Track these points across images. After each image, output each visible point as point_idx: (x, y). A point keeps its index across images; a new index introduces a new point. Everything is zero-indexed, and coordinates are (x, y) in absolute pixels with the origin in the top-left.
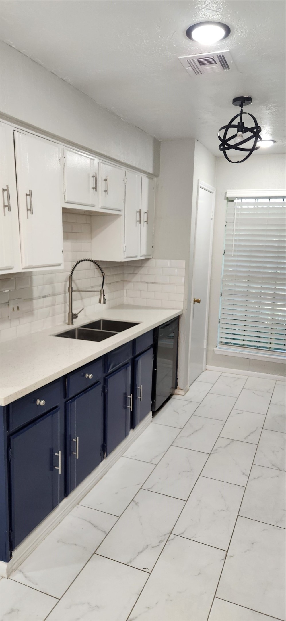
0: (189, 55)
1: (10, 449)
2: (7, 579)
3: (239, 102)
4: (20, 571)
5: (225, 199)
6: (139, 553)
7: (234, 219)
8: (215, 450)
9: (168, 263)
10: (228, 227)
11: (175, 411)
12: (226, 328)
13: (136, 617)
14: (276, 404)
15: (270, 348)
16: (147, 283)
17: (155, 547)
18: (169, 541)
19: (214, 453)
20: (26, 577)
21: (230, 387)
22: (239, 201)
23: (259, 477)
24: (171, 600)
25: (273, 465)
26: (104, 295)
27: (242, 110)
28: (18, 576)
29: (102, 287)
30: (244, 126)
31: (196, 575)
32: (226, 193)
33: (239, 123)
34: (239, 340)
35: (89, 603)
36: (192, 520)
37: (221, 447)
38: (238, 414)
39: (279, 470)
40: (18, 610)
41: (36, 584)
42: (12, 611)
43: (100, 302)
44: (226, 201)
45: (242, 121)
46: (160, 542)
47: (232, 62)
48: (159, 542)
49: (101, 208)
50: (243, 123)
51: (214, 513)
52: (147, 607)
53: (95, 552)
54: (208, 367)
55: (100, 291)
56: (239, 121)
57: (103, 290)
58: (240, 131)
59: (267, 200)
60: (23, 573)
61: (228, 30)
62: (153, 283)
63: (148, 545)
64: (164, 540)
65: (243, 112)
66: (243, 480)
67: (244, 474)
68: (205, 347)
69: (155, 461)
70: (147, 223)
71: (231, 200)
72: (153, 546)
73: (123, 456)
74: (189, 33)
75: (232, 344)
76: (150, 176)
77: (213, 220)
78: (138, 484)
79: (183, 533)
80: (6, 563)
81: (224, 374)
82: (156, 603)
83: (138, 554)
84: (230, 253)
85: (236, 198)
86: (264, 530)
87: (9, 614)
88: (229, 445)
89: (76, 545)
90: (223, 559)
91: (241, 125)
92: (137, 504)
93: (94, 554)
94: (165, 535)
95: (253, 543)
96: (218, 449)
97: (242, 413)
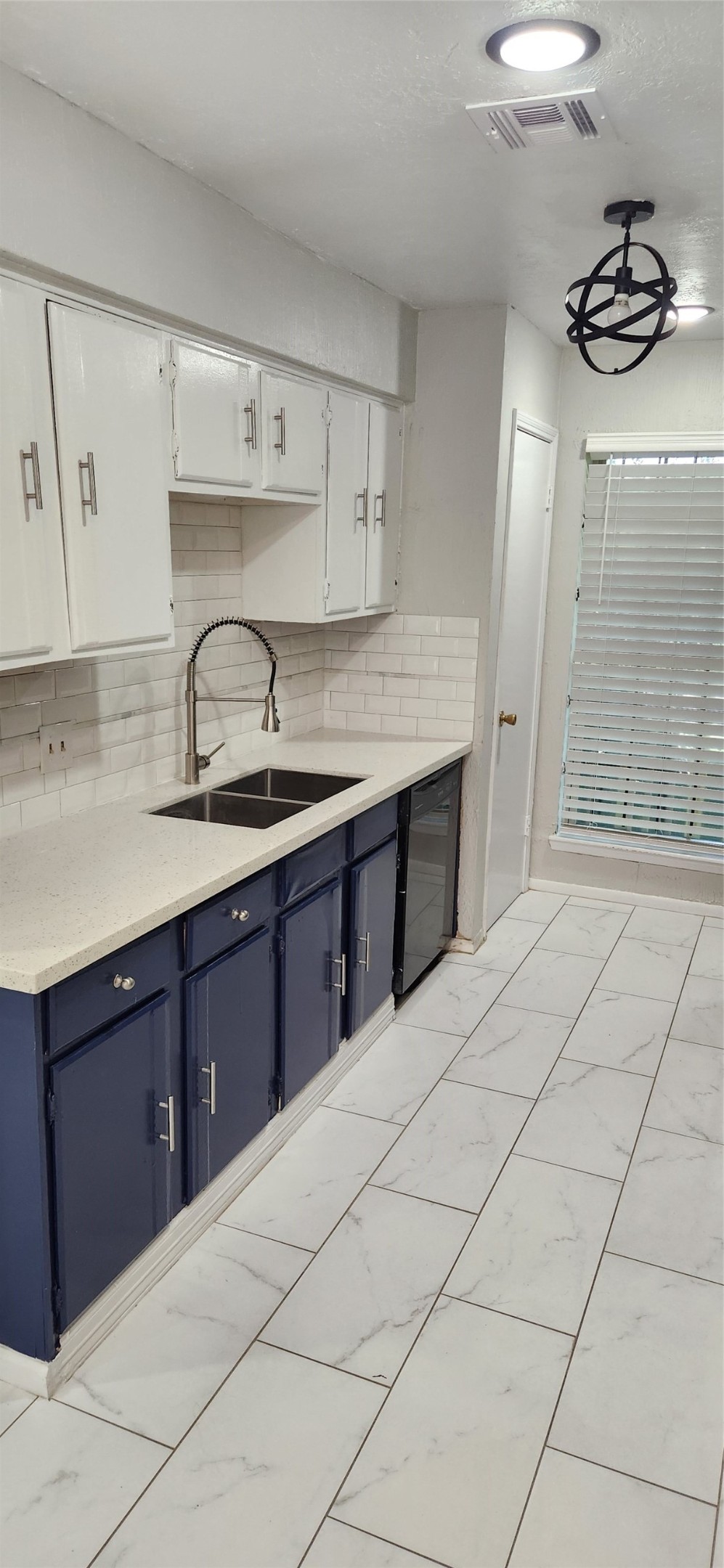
0: (491, 101)
1: (51, 1095)
2: (49, 1400)
3: (621, 216)
4: (80, 1381)
5: (581, 458)
6: (363, 1340)
7: (605, 506)
8: (549, 1090)
9: (435, 623)
10: (588, 530)
12: (580, 787)
13: (357, 1493)
14: (702, 976)
15: (691, 835)
16: (382, 674)
17: (402, 1325)
18: (436, 1311)
19: (547, 1098)
20: (93, 1396)
21: (589, 933)
22: (619, 462)
23: (654, 1159)
24: (440, 1453)
25: (693, 1129)
26: (275, 711)
27: (627, 235)
28: (74, 1394)
29: (271, 690)
30: (633, 277)
31: (500, 1394)
32: (585, 441)
33: (619, 270)
34: (614, 815)
35: (244, 1458)
36: (490, 1261)
37: (562, 1084)
38: (608, 1000)
39: (708, 1139)
40: (77, 1475)
41: (119, 1413)
42: (62, 1476)
43: (265, 727)
44: (584, 462)
45: (628, 266)
46: (415, 1312)
47: (603, 118)
48: (412, 1315)
49: (265, 490)
50: (629, 270)
51: (545, 1245)
52: (382, 1469)
53: (257, 1336)
54: (535, 882)
55: (266, 701)
56: (621, 266)
57: (274, 697)
58: (621, 290)
59: (690, 460)
60: (85, 1385)
61: (594, 40)
62: (397, 675)
63: (385, 1321)
64: (424, 1308)
65: (631, 241)
66: (616, 1166)
67: (619, 1149)
68: (527, 833)
69: (403, 1118)
70: (383, 525)
71: (597, 460)
72: (397, 1324)
73: (324, 1103)
74: (492, 47)
75: (594, 825)
76: (390, 401)
77: (550, 510)
78: (361, 1174)
79: (469, 1292)
80: (46, 1362)
81: (573, 900)
82: (406, 1459)
83: (360, 1342)
84: (592, 597)
85: (612, 456)
86: (667, 1286)
87: (55, 1482)
88: (584, 1077)
89: (209, 1318)
90: (567, 1356)
91: (623, 275)
92: (357, 1220)
93: (256, 1342)
94: (427, 1297)
95: (639, 1318)
96: (559, 1086)
97: (618, 999)
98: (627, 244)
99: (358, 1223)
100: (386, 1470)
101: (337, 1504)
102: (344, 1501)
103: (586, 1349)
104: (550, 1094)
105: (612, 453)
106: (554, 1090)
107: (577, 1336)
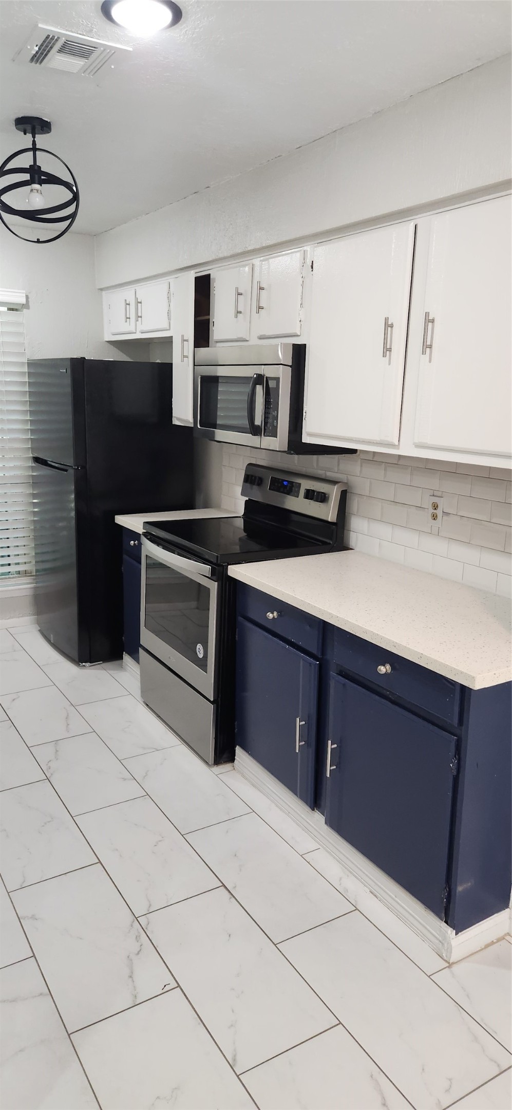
6: (131, 977)
8: (47, 770)
13: (235, 1050)
14: (47, 665)
17: (140, 951)
18: (147, 929)
19: (52, 774)
23: (147, 773)
24: (242, 992)
25: (145, 748)
27: (34, 143)
31: (229, 940)
33: (31, 166)
35: (158, 1098)
36: (138, 881)
37: (50, 761)
38: (14, 700)
39: (157, 750)
45: (37, 164)
46: (138, 938)
47: (113, 67)
48: (138, 942)
50: (39, 168)
51: (153, 853)
52: (229, 1028)
53: (67, 1032)
56: (32, 164)
58: (36, 181)
63: (128, 957)
64: (139, 933)
66: (134, 789)
72: (137, 952)
79: (150, 905)
82: (233, 1012)
83: (131, 979)
86: (227, 832)
88: (57, 751)
89: (20, 1051)
90: (230, 898)
91: (36, 169)
92: (33, 917)
93: (71, 1036)
94: (132, 926)
95: (235, 855)
96: (50, 764)
97: (19, 697)
98: (34, 149)
99: (35, 919)
100: (232, 1026)
101: (234, 1065)
102: (234, 1060)
103: (235, 887)
104: (51, 771)
106: (50, 769)
107: (224, 885)
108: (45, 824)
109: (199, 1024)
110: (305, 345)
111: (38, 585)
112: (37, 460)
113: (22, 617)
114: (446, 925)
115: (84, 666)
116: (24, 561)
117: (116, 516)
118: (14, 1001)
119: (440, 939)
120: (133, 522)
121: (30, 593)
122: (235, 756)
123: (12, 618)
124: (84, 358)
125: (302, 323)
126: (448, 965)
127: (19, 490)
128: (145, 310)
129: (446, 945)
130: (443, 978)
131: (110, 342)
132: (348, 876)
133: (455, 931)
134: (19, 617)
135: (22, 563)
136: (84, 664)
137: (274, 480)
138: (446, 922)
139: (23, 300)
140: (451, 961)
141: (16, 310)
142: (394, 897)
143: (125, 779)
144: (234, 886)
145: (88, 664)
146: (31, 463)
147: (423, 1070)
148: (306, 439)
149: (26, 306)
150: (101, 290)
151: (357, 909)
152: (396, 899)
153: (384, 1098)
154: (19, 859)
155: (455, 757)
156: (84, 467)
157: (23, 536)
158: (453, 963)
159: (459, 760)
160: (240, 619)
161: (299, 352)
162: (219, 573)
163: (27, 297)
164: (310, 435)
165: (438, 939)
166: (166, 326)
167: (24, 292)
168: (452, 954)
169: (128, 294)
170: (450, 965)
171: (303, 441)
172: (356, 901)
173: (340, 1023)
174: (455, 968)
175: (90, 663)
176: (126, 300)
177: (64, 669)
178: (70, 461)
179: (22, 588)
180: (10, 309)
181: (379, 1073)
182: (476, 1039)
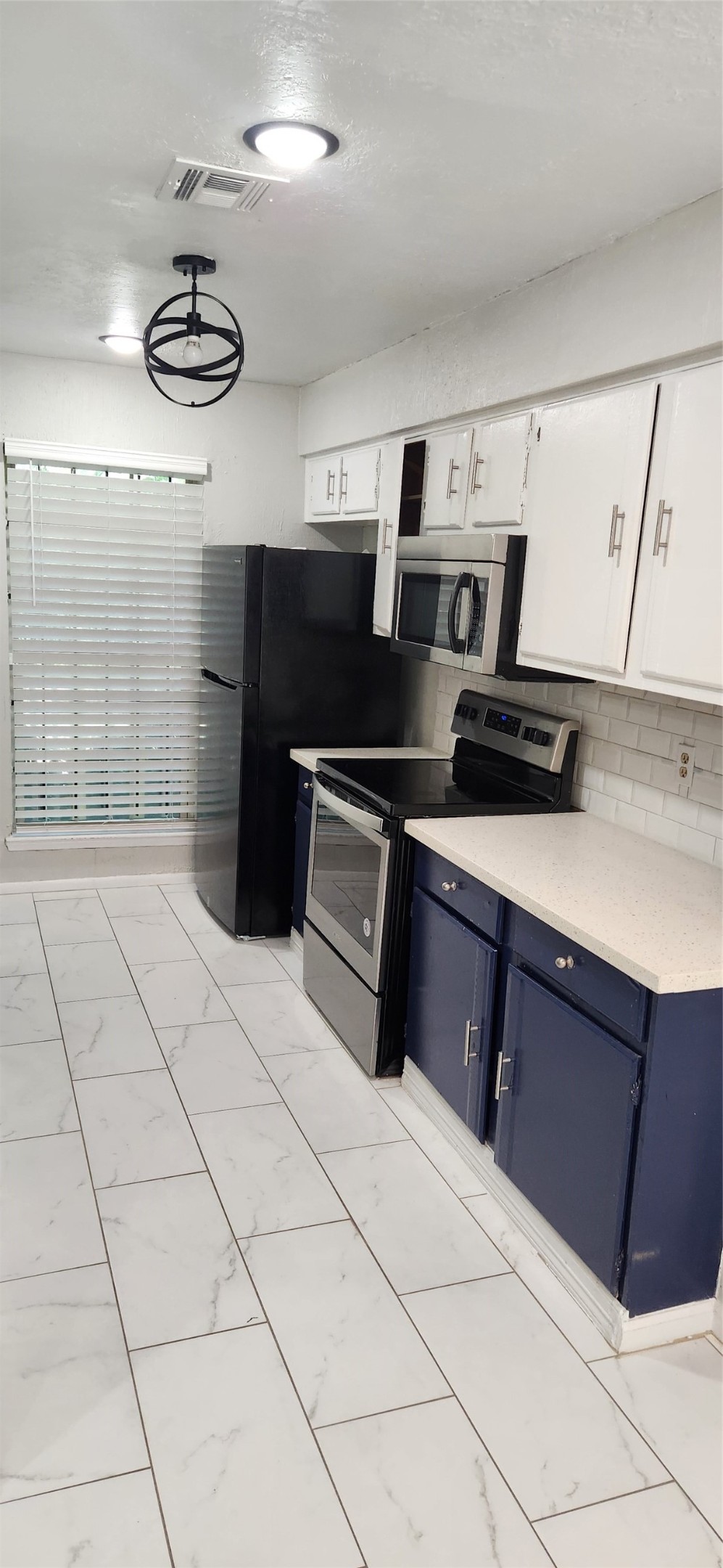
3: (189, 267)
6: (213, 1302)
7: (30, 510)
8: (169, 1057)
10: (12, 533)
11: (8, 1007)
13: (316, 1402)
14: (198, 933)
15: (137, 815)
17: (231, 1276)
18: (245, 1253)
19: (173, 1063)
20: (31, 1479)
21: (79, 921)
24: (342, 1341)
25: (293, 1047)
27: (194, 286)
30: (202, 320)
31: (341, 1281)
32: (3, 445)
33: (188, 314)
35: (213, 1436)
36: (248, 1198)
37: (175, 1047)
38: (148, 972)
39: (308, 1051)
40: (89, 1542)
41: (70, 1475)
42: (75, 1553)
44: (3, 465)
45: (197, 312)
46: (232, 1262)
47: (271, 200)
48: (230, 1265)
50: (199, 315)
51: (274, 1169)
52: (317, 1377)
53: (127, 1349)
56: (191, 311)
58: (194, 332)
59: (100, 474)
60: (12, 1477)
63: (216, 1281)
64: (234, 1255)
65: (198, 289)
66: (268, 1093)
69: (71, 1126)
72: (227, 1277)
74: (254, 133)
78: (81, 1185)
79: (256, 1228)
81: (39, 897)
82: (325, 1360)
83: (213, 1305)
84: (26, 598)
85: (31, 462)
86: (373, 1158)
87: (74, 1560)
88: (186, 1037)
89: (70, 1360)
90: (356, 1234)
91: (195, 318)
92: (117, 1221)
93: (130, 1353)
94: (228, 1247)
95: (375, 1186)
96: (174, 1052)
97: (154, 969)
98: (194, 293)
99: (120, 1223)
100: (320, 1375)
101: (311, 1418)
102: (313, 1412)
103: (365, 1223)
104: (174, 1060)
105: (31, 459)
106: (173, 1056)
107: (351, 1219)
108: (154, 1118)
109: (282, 1366)
110: (526, 537)
111: (199, 833)
112: (206, 673)
113: (178, 872)
114: (619, 1302)
115: (242, 939)
116: (186, 801)
117: (291, 750)
118: (75, 1306)
119: (611, 1320)
120: (307, 758)
121: (189, 842)
122: (403, 1068)
123: (166, 873)
124: (264, 546)
125: (524, 508)
126: (616, 1354)
127: (186, 710)
128: (352, 485)
129: (616, 1329)
130: (606, 1370)
131: (312, 525)
132: (514, 1231)
133: (628, 1312)
134: (174, 872)
135: (184, 804)
136: (242, 937)
137: (491, 714)
138: (619, 1299)
139: (204, 471)
140: (620, 1351)
141: (196, 482)
142: (564, 1263)
143: (260, 1080)
144: (364, 1221)
145: (246, 938)
146: (199, 678)
147: (545, 1466)
148: (521, 661)
149: (207, 477)
150: (304, 457)
151: (514, 1272)
152: (567, 1266)
153: (484, 1487)
154: (115, 1154)
155: (637, 1081)
156: (256, 685)
157: (187, 769)
158: (623, 1354)
159: (642, 1086)
160: (416, 889)
161: (517, 547)
162: (393, 828)
163: (209, 466)
164: (526, 655)
165: (608, 1321)
166: (373, 506)
167: (206, 459)
168: (623, 1341)
169: (332, 463)
170: (618, 1355)
171: (517, 663)
172: (515, 1262)
173: (455, 1395)
174: (623, 1360)
175: (250, 936)
176: (329, 471)
177: (217, 940)
178: (237, 676)
179: (180, 835)
180: (188, 482)
181: (487, 1460)
182: (626, 1446)
